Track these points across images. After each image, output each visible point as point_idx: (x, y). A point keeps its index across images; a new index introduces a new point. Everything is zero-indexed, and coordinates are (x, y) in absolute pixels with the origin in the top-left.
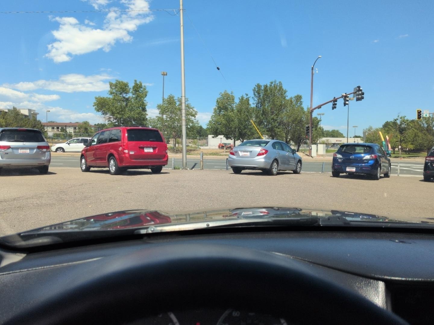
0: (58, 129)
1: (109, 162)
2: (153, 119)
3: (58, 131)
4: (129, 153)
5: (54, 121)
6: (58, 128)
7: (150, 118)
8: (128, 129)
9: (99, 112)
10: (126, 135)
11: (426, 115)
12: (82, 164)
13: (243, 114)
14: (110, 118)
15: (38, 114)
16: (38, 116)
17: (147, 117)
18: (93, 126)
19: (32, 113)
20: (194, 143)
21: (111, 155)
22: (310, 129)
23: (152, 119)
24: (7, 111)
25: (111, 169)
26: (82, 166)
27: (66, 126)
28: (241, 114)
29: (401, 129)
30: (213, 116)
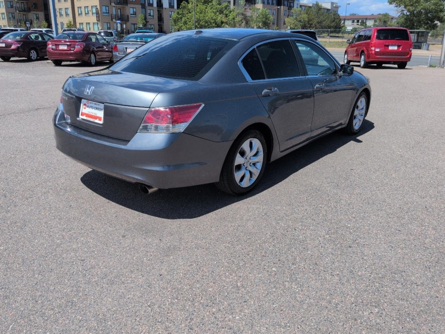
0: (359, 23)
1: (361, 57)
3: (358, 24)
4: (375, 50)
5: (356, 14)
6: (358, 21)
8: (378, 29)
10: (376, 34)
15: (340, 6)
16: (339, 9)
18: (396, 17)
19: (334, 6)
21: (363, 52)
24: (311, 5)
25: (361, 63)
27: (366, 19)
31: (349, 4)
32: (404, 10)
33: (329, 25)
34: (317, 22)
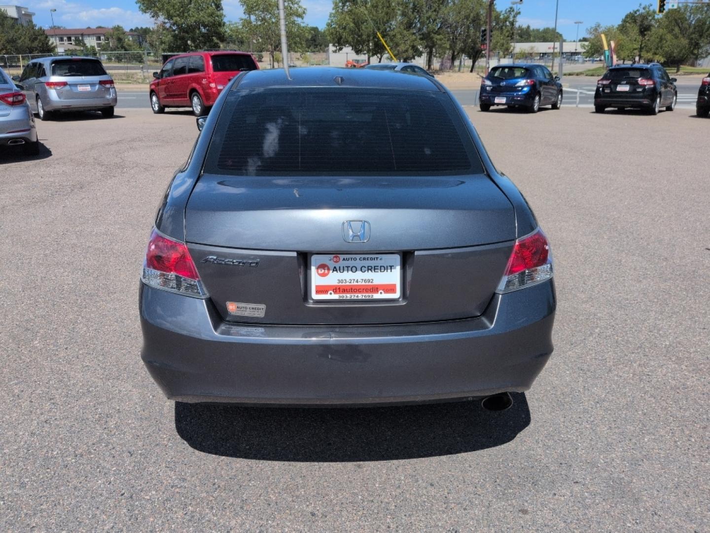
1: (191, 100)
2: (236, 23)
4: (216, 88)
6: (69, 39)
7: (230, 22)
8: (211, 55)
9: (147, 14)
10: (211, 63)
11: (673, 6)
12: (153, 103)
13: (380, 11)
14: (165, 23)
15: (34, 14)
17: (225, 20)
18: (128, 32)
19: (23, 12)
20: (305, 59)
21: (193, 91)
22: (488, 33)
23: (233, 22)
25: (195, 109)
26: (153, 106)
28: (377, 11)
29: (644, 28)
30: (332, 15)
31: (55, 10)
32: (167, 23)
33: (29, 46)
34: (6, 40)
